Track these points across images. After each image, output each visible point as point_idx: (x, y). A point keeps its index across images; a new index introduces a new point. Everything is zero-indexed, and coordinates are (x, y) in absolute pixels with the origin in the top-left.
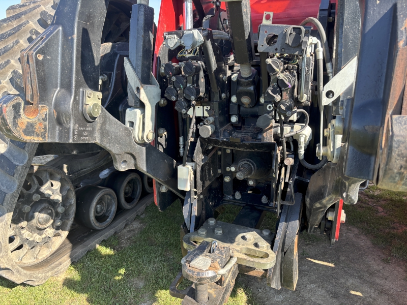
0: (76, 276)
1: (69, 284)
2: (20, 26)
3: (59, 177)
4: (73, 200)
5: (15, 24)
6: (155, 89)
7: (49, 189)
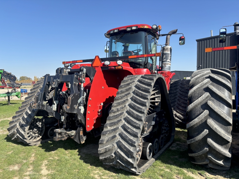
0: (41, 145)
1: (40, 146)
2: (39, 86)
3: (41, 121)
4: (44, 128)
5: (38, 86)
6: (57, 101)
7: (38, 123)
